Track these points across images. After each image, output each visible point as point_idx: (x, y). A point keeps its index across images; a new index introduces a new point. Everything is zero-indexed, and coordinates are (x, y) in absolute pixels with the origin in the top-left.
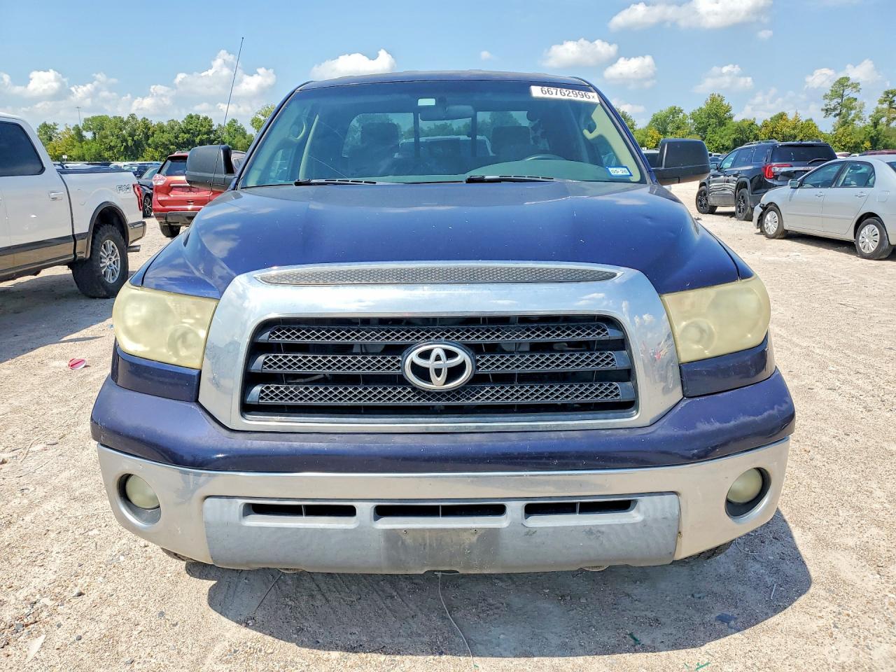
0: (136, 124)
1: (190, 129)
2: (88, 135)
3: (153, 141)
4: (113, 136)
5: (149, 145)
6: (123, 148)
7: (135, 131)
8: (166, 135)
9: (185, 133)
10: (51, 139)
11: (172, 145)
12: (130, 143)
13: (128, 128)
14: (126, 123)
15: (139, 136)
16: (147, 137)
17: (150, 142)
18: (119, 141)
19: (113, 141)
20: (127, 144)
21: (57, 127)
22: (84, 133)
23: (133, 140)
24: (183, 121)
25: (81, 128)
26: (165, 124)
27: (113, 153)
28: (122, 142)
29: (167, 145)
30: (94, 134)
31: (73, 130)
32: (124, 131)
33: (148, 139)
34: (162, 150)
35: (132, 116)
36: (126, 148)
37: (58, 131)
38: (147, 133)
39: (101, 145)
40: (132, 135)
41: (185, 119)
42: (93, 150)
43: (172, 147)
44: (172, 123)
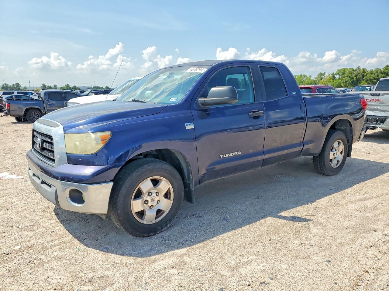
0: (359, 71)
1: (386, 72)
2: (337, 77)
3: (365, 79)
4: (348, 76)
5: (363, 80)
6: (351, 81)
7: (358, 74)
8: (373, 75)
9: (383, 74)
10: (322, 79)
11: (375, 79)
12: (355, 79)
13: (355, 73)
14: (354, 71)
15: (360, 76)
16: (363, 76)
17: (364, 79)
18: (350, 78)
19: (347, 79)
20: (353, 80)
21: (325, 74)
22: (336, 76)
23: (356, 78)
24: (383, 69)
25: (335, 74)
26: (374, 70)
27: (346, 84)
28: (351, 79)
29: (372, 80)
30: (340, 76)
31: (332, 75)
32: (353, 75)
33: (364, 77)
34: (369, 82)
35: (359, 68)
36: (352, 82)
37: (325, 76)
38: (363, 75)
39: (341, 81)
40: (356, 76)
41: (384, 67)
42: (338, 83)
43: (374, 81)
44: (377, 69)
